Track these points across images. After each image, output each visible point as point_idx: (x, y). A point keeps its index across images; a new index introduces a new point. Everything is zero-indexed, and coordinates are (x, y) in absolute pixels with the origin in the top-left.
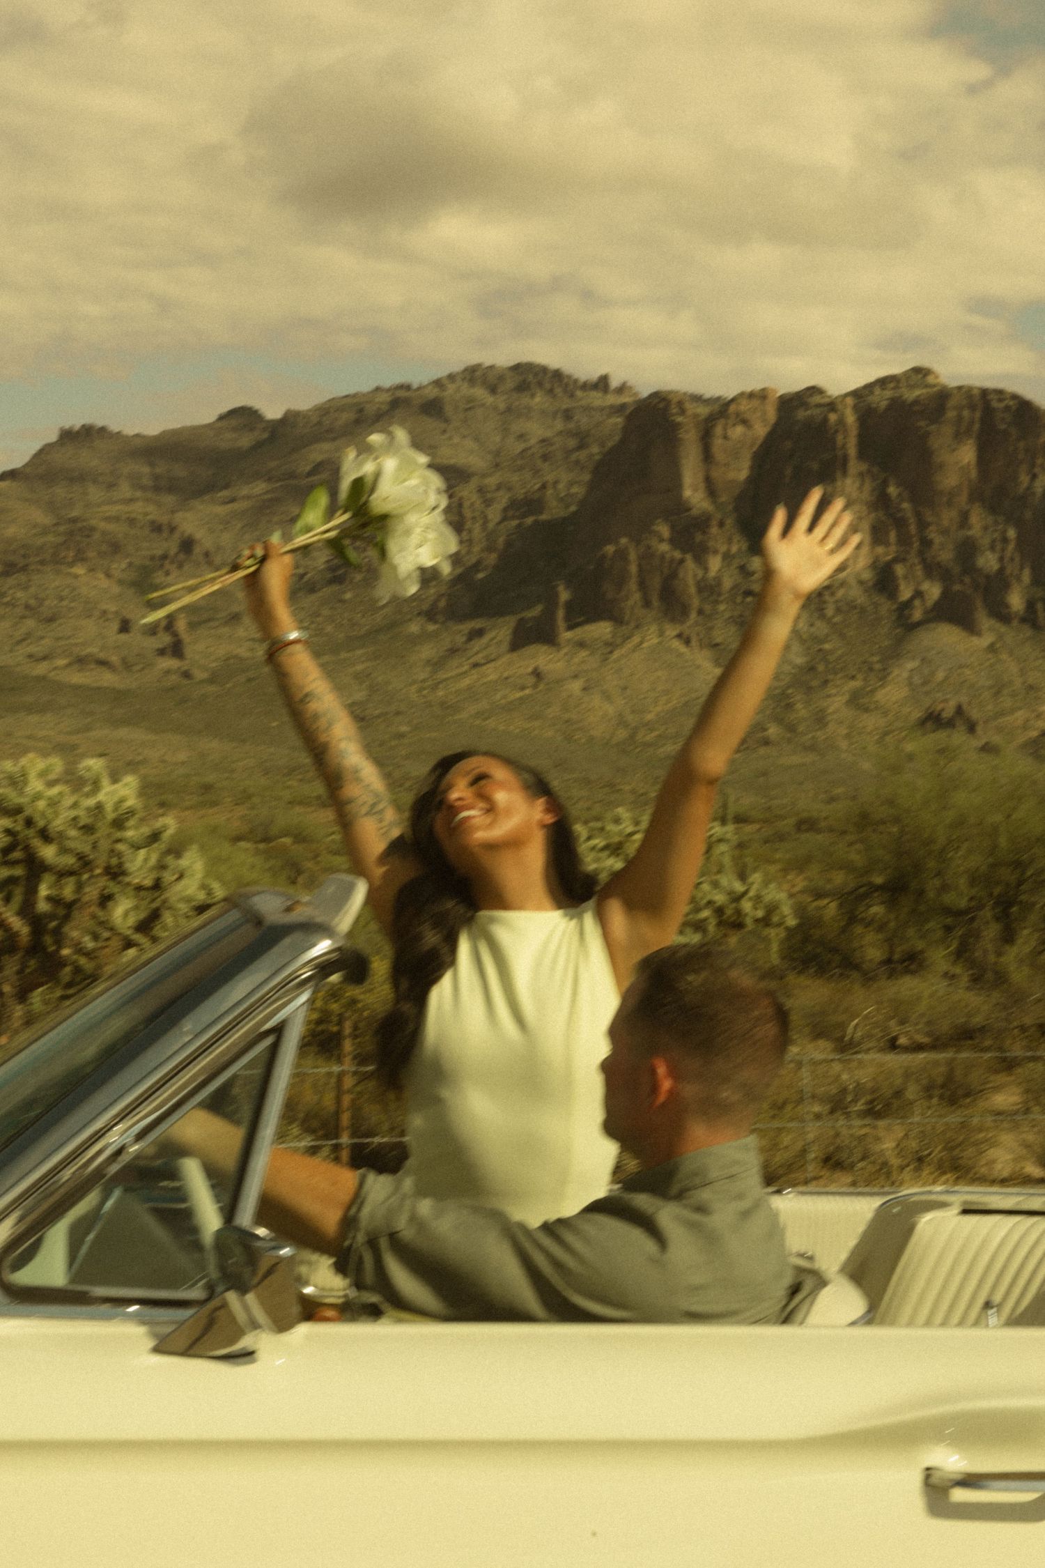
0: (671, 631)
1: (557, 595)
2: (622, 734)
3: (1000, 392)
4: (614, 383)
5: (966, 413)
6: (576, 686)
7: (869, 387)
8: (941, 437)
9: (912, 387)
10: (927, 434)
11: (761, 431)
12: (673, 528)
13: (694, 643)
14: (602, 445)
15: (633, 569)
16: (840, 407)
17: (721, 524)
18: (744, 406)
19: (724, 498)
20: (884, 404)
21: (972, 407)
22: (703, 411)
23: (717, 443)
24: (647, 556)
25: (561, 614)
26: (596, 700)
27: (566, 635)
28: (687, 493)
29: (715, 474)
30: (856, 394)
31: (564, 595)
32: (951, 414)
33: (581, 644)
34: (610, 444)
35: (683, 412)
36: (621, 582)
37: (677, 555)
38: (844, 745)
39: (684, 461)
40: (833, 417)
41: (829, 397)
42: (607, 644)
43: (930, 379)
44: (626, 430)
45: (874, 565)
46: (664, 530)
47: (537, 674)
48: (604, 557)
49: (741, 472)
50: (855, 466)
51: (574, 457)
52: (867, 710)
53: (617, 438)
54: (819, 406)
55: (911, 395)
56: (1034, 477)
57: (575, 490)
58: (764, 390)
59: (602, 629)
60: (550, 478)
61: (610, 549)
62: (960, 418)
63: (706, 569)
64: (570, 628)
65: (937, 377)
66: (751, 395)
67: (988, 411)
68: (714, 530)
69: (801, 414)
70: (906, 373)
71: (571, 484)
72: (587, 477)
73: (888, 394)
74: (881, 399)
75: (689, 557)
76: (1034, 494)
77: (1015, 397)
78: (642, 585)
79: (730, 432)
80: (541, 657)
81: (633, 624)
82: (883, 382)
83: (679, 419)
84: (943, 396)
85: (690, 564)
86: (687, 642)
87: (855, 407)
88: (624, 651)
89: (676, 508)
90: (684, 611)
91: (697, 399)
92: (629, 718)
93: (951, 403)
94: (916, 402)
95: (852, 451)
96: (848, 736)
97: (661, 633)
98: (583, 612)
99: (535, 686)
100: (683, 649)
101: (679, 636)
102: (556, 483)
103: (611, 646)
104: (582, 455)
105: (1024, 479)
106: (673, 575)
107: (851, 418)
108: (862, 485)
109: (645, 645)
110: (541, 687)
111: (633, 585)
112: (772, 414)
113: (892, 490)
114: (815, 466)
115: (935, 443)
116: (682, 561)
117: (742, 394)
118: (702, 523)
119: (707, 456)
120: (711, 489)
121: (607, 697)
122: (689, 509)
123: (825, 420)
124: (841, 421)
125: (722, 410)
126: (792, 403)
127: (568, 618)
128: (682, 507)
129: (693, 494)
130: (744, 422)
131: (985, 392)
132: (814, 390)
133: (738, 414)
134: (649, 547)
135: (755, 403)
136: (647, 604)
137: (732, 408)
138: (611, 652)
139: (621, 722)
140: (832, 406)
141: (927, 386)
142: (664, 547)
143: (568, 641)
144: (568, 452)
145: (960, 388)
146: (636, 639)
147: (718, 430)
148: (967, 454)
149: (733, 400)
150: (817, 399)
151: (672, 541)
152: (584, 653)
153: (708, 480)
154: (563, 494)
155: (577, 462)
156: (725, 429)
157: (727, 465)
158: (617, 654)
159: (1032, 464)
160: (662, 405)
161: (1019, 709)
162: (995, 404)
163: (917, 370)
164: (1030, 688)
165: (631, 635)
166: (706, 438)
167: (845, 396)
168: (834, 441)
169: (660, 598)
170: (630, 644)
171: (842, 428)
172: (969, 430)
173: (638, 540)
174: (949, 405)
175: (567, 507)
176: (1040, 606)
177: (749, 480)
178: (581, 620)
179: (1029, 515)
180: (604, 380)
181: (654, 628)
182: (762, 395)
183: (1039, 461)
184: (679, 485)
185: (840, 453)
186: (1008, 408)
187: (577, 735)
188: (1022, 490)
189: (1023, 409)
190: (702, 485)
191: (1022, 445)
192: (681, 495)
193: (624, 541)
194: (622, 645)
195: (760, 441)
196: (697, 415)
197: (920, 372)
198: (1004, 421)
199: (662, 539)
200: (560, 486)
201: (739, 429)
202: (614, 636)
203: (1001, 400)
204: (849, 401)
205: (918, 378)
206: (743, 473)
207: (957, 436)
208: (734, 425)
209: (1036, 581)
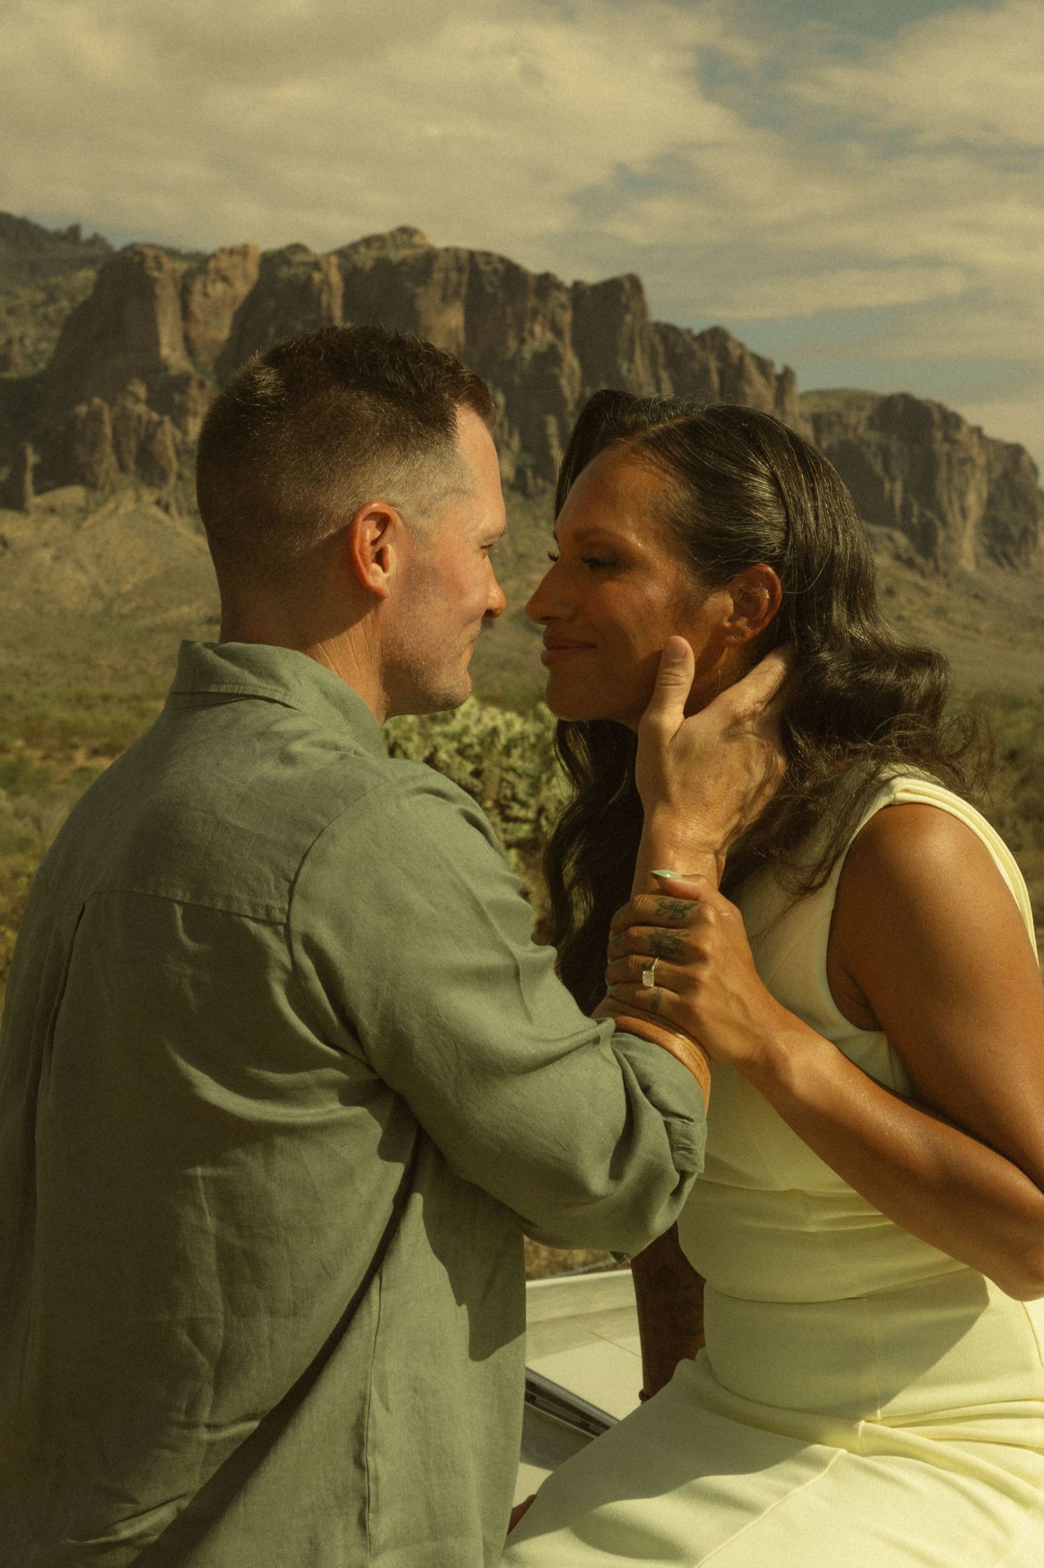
0: (149, 496)
1: (22, 458)
2: (97, 606)
3: (487, 255)
4: (86, 234)
5: (454, 276)
6: (46, 555)
7: (354, 247)
8: (427, 300)
9: (397, 247)
10: (414, 296)
11: (242, 288)
12: (150, 389)
13: (173, 509)
14: (73, 299)
15: (108, 430)
16: (324, 266)
17: (201, 385)
18: (224, 263)
19: (204, 358)
20: (369, 264)
21: (460, 270)
22: (182, 267)
23: (197, 300)
24: (122, 418)
25: (29, 478)
26: (69, 570)
27: (34, 501)
28: (165, 351)
29: (194, 332)
30: (342, 253)
31: (32, 459)
32: (438, 276)
33: (52, 510)
34: (81, 299)
35: (159, 266)
36: (94, 445)
37: (155, 416)
39: (161, 319)
40: (317, 277)
41: (315, 255)
42: (80, 510)
43: (417, 240)
44: (99, 286)
46: (140, 390)
47: (4, 542)
48: (76, 417)
49: (221, 331)
51: (41, 311)
53: (90, 292)
54: (304, 264)
55: (396, 255)
56: (522, 341)
57: (44, 346)
58: (244, 246)
59: (74, 495)
60: (16, 332)
61: (82, 410)
62: (447, 279)
63: (185, 432)
64: (39, 492)
65: (423, 237)
66: (232, 252)
67: (475, 272)
68: (194, 391)
69: (284, 272)
70: (392, 235)
71: (39, 340)
72: (56, 333)
73: (374, 253)
74: (366, 259)
75: (167, 419)
76: (522, 358)
77: (502, 260)
78: (117, 447)
79: (210, 290)
80: (7, 524)
81: (107, 490)
82: (368, 242)
83: (156, 274)
84: (430, 257)
85: (168, 426)
86: (166, 509)
87: (340, 267)
88: (98, 517)
89: (153, 369)
90: (163, 476)
91: (174, 254)
92: (106, 589)
93: (440, 263)
94: (403, 263)
95: (338, 313)
97: (138, 499)
98: (55, 475)
99: (2, 555)
100: (161, 515)
101: (158, 503)
102: (21, 340)
103: (84, 512)
104: (51, 310)
105: (512, 344)
106: (151, 437)
107: (336, 278)
109: (122, 511)
110: (7, 554)
111: (108, 449)
112: (253, 271)
114: (300, 328)
115: (421, 305)
116: (160, 423)
117: (222, 250)
118: (181, 383)
119: (186, 313)
120: (190, 349)
121: (81, 567)
122: (166, 368)
123: (310, 278)
124: (326, 281)
125: (201, 264)
126: (272, 262)
127: (36, 482)
128: (160, 367)
129: (171, 352)
130: (225, 279)
131: (472, 255)
132: (298, 248)
133: (218, 271)
134: (124, 408)
135: (236, 259)
136: (123, 467)
137: (212, 265)
138: (85, 519)
139: (97, 593)
140: (316, 265)
141: (414, 246)
142: (141, 409)
143: (37, 507)
144: (35, 306)
145: (447, 250)
146: (111, 505)
147: (197, 287)
148: (454, 318)
149: (214, 256)
150: (300, 257)
151: (150, 403)
152: (54, 520)
153: (187, 339)
154: (30, 349)
155: (45, 317)
156: (205, 286)
157: (207, 323)
158: (91, 520)
159: (521, 328)
160: (137, 259)
161: (510, 577)
162: (483, 267)
163: (404, 230)
164: (521, 557)
165: (105, 501)
166: (184, 294)
167: (328, 255)
168: (319, 302)
169: (137, 462)
170: (105, 510)
171: (326, 288)
172: (457, 294)
173: (111, 401)
174: (436, 266)
175: (35, 364)
176: (529, 473)
177: (230, 340)
178: (51, 483)
179: (517, 380)
180: (74, 230)
181: (130, 493)
182: (244, 252)
183: (527, 326)
184: (156, 343)
185: (325, 313)
186: (495, 272)
187: (48, 607)
188: (509, 355)
189: (511, 273)
190: (180, 345)
191: (509, 309)
192: (158, 354)
193: (97, 401)
194: (96, 511)
195: (241, 299)
196: (174, 271)
197: (406, 232)
198: (491, 284)
199: (137, 400)
200: (28, 342)
201: (220, 286)
202: (87, 502)
203: (489, 263)
204: (334, 260)
205: (405, 237)
206: (224, 333)
207: (445, 299)
208: (214, 282)
209: (525, 448)
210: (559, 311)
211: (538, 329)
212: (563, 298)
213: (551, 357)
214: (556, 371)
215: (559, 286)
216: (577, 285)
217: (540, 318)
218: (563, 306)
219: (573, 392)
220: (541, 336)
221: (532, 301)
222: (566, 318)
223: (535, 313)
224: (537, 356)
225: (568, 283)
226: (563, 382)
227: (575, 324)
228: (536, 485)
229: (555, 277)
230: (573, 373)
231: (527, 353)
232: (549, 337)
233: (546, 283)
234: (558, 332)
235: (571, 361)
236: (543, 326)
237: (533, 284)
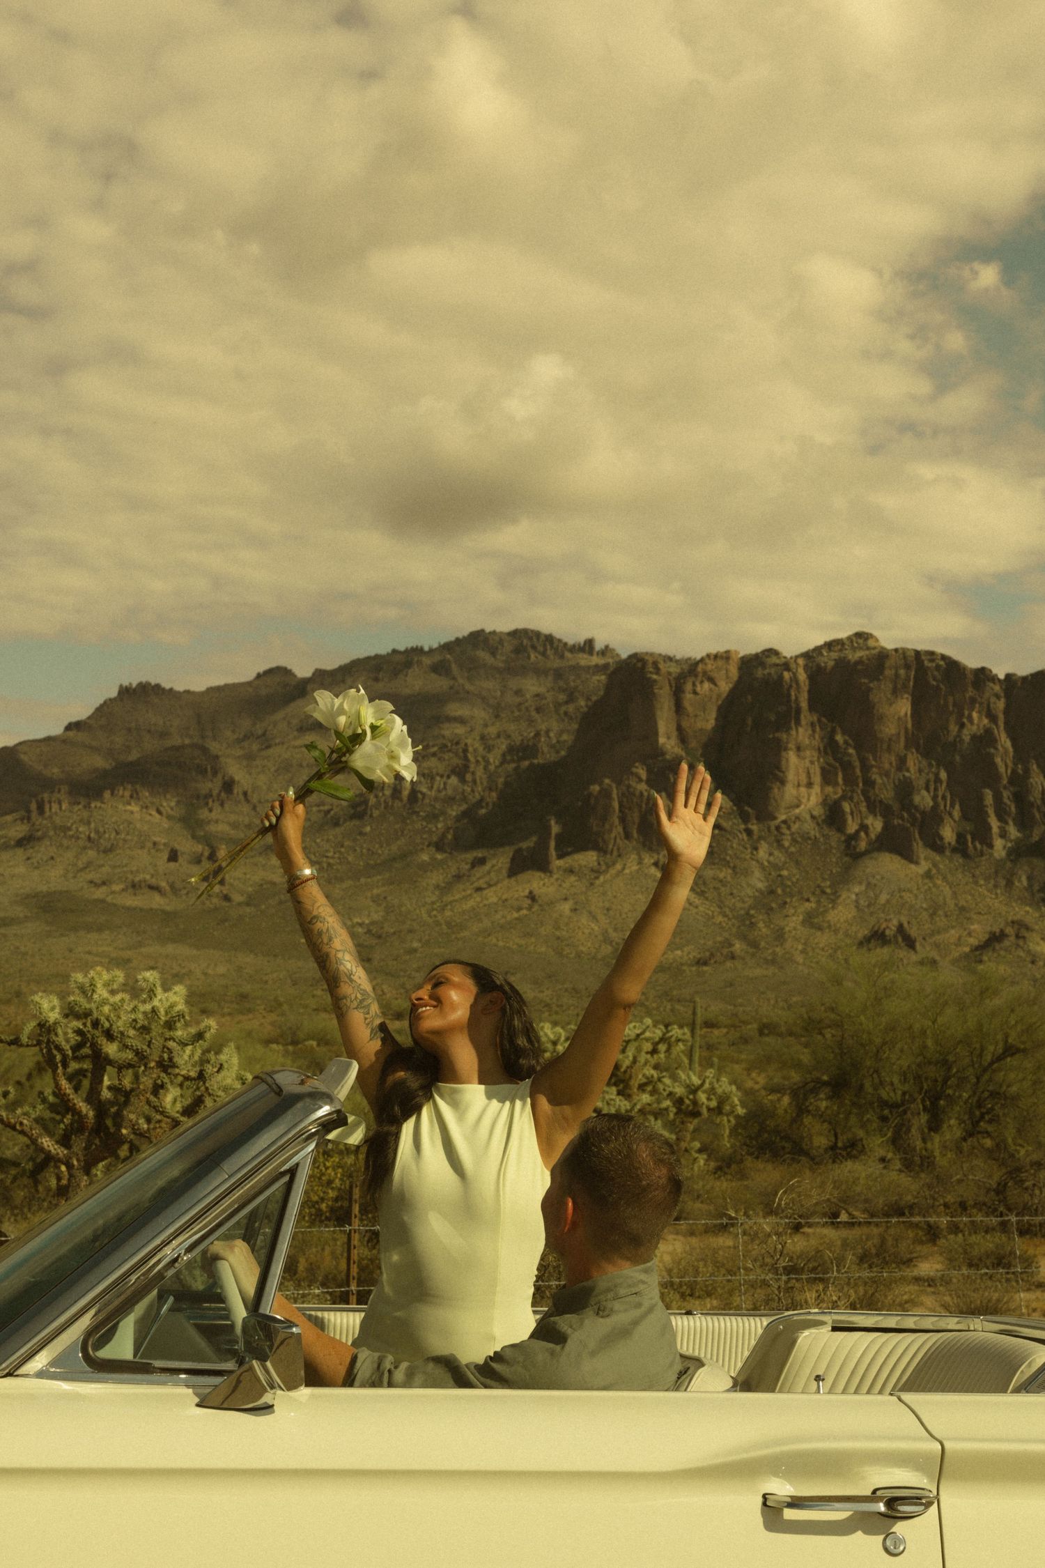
1: (548, 829)
2: (606, 949)
3: (932, 653)
4: (599, 646)
5: (902, 672)
6: (566, 907)
7: (818, 650)
8: (880, 693)
9: (854, 649)
10: (869, 690)
11: (725, 687)
12: (649, 771)
14: (588, 699)
15: (616, 805)
16: (793, 666)
18: (710, 666)
19: (693, 744)
20: (831, 663)
21: (907, 667)
22: (675, 670)
23: (688, 696)
24: (628, 795)
25: (552, 844)
26: (584, 920)
27: (557, 863)
28: (662, 740)
29: (685, 724)
30: (807, 655)
31: (555, 829)
32: (889, 673)
33: (571, 871)
34: (594, 698)
35: (657, 670)
36: (604, 819)
38: (800, 959)
39: (658, 713)
40: (786, 675)
41: (785, 657)
42: (592, 870)
43: (871, 643)
44: (609, 687)
45: (824, 803)
46: (643, 773)
47: (532, 897)
48: (590, 795)
49: (708, 721)
50: (806, 717)
51: (563, 709)
52: (820, 928)
53: (601, 693)
54: (777, 665)
55: (854, 656)
56: (962, 726)
57: (565, 737)
58: (728, 652)
59: (588, 858)
60: (543, 727)
61: (595, 788)
62: (897, 675)
64: (560, 857)
65: (877, 640)
66: (716, 657)
67: (921, 668)
69: (760, 673)
70: (849, 638)
71: (561, 732)
72: (576, 726)
73: (834, 655)
74: (828, 660)
76: (962, 741)
77: (943, 657)
78: (623, 820)
79: (698, 689)
80: (535, 882)
81: (615, 853)
82: (829, 645)
83: (655, 677)
84: (882, 657)
87: (806, 667)
88: (608, 876)
89: (653, 755)
91: (670, 659)
92: (613, 935)
93: (891, 661)
94: (860, 662)
95: (804, 705)
96: (803, 951)
97: (640, 862)
98: (573, 842)
99: (530, 908)
102: (547, 732)
103: (597, 872)
104: (571, 708)
105: (954, 728)
107: (802, 676)
108: (814, 731)
109: (627, 871)
110: (536, 908)
111: (616, 821)
112: (734, 673)
113: (839, 738)
114: (773, 718)
115: (874, 697)
117: (708, 656)
119: (679, 708)
120: (683, 739)
121: (594, 917)
122: (663, 754)
123: (781, 677)
124: (795, 679)
125: (692, 670)
126: (751, 664)
127: (557, 847)
128: (658, 752)
129: (667, 740)
130: (712, 680)
131: (917, 653)
132: (771, 652)
133: (705, 673)
134: (629, 786)
135: (720, 663)
136: (628, 836)
137: (700, 668)
138: (597, 878)
139: (606, 939)
140: (786, 666)
141: (868, 648)
142: (642, 787)
143: (559, 868)
144: (559, 705)
145: (896, 650)
146: (618, 866)
147: (689, 687)
148: (904, 707)
149: (702, 660)
150: (774, 660)
151: (648, 782)
152: (573, 878)
153: (679, 729)
154: (554, 741)
155: (566, 713)
156: (694, 685)
157: (696, 716)
158: (602, 878)
159: (961, 715)
160: (639, 665)
161: (953, 927)
162: (926, 663)
163: (859, 635)
164: (963, 909)
165: (614, 864)
166: (678, 693)
167: (797, 657)
168: (789, 695)
169: (640, 831)
170: (612, 871)
171: (794, 685)
172: (905, 686)
173: (619, 783)
174: (887, 664)
175: (558, 752)
176: (969, 837)
177: (716, 728)
178: (569, 850)
179: (958, 758)
180: (590, 643)
181: (634, 856)
182: (726, 656)
183: (966, 713)
184: (656, 734)
185: (793, 705)
186: (938, 667)
187: (567, 950)
188: (951, 739)
189: (952, 668)
190: (675, 734)
191: (951, 699)
192: (657, 741)
193: (607, 781)
194: (606, 871)
195: (724, 695)
196: (669, 673)
197: (862, 636)
198: (935, 679)
199: (640, 780)
200: (552, 734)
201: (707, 685)
202: (599, 864)
203: (932, 661)
204: (801, 661)
205: (861, 641)
206: (711, 724)
207: (895, 692)
208: (702, 682)
209: (965, 817)
210: (993, 699)
211: (975, 715)
212: (997, 688)
213: (986, 739)
214: (992, 750)
215: (994, 679)
216: (1008, 676)
217: (977, 705)
218: (998, 697)
219: (1006, 766)
220: (978, 721)
221: (970, 692)
222: (1001, 705)
223: (973, 701)
224: (974, 737)
225: (1002, 676)
226: (998, 760)
227: (1007, 711)
228: (975, 848)
229: (990, 671)
230: (1006, 751)
231: (966, 735)
232: (986, 721)
233: (983, 675)
234: (993, 718)
235: (1005, 741)
236: (979, 712)
237: (970, 677)
